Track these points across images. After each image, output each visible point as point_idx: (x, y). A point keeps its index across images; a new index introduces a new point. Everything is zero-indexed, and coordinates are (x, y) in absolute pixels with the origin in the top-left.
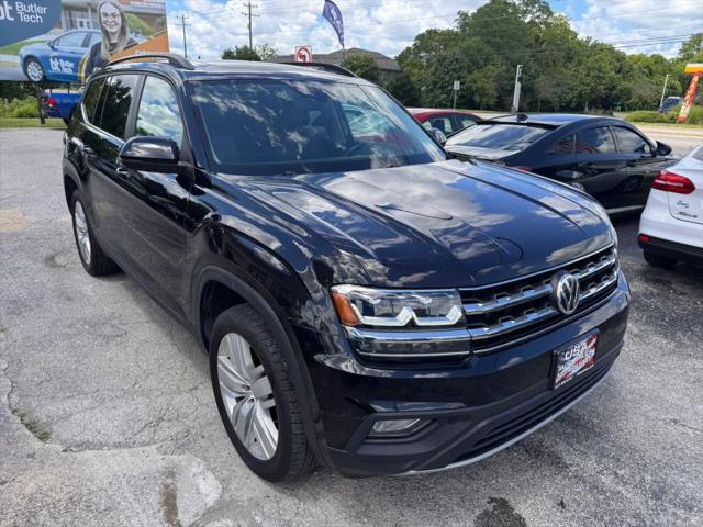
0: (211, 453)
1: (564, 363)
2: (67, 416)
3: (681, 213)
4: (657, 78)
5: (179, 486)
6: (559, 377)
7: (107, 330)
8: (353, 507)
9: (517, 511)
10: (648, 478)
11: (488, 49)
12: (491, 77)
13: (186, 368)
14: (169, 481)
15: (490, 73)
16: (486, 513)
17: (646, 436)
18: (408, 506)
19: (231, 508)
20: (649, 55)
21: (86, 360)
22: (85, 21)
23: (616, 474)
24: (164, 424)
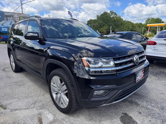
0: (50, 109)
1: (137, 76)
2: (11, 103)
3: (154, 49)
4: (141, 28)
5: (42, 117)
6: (137, 80)
7: (20, 84)
8: (88, 118)
9: (129, 115)
10: (159, 105)
11: (104, 23)
12: (105, 29)
13: (41, 91)
14: (40, 116)
15: (105, 28)
16: (122, 116)
17: (156, 97)
18: (102, 116)
19: (57, 121)
20: (139, 23)
21: (15, 91)
22: (10, 19)
23: (151, 105)
24: (37, 103)
